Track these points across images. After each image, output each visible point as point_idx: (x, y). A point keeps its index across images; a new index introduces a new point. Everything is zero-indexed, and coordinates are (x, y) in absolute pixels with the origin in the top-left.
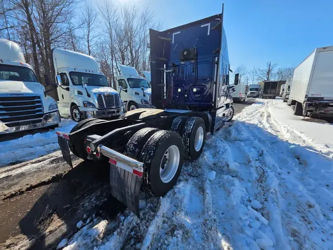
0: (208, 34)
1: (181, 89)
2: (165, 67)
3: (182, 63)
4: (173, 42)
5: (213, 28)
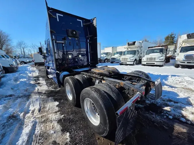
0: (82, 26)
2: (54, 38)
4: (58, 21)
5: (84, 24)
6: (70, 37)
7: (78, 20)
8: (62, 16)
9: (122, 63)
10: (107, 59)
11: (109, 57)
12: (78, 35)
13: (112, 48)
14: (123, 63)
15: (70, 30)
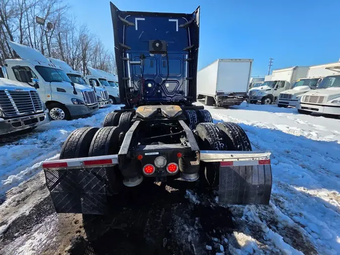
0: (177, 30)
1: (152, 84)
2: (128, 57)
3: (151, 55)
4: (137, 29)
5: (182, 26)
6: (152, 52)
7: (170, 20)
8: (144, 19)
9: (302, 108)
10: (270, 96)
11: (277, 93)
12: (164, 49)
13: (294, 69)
14: (307, 108)
15: (151, 42)
